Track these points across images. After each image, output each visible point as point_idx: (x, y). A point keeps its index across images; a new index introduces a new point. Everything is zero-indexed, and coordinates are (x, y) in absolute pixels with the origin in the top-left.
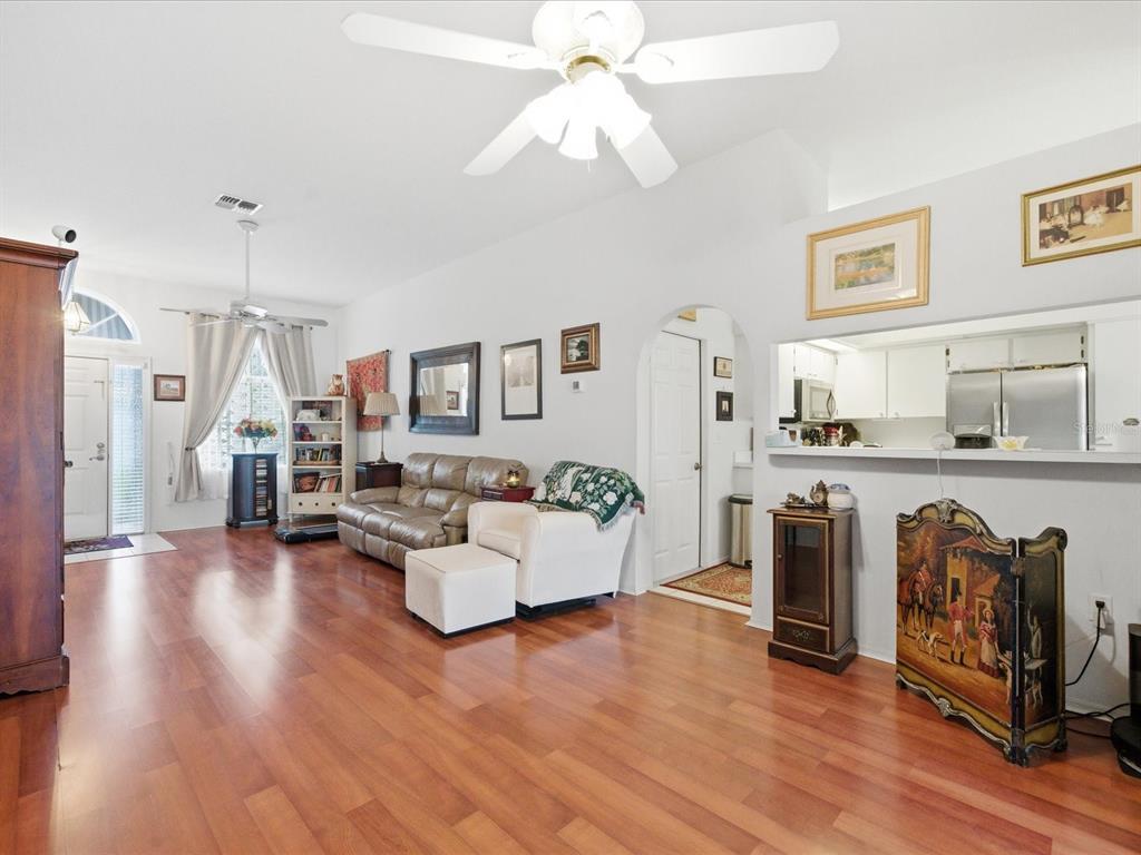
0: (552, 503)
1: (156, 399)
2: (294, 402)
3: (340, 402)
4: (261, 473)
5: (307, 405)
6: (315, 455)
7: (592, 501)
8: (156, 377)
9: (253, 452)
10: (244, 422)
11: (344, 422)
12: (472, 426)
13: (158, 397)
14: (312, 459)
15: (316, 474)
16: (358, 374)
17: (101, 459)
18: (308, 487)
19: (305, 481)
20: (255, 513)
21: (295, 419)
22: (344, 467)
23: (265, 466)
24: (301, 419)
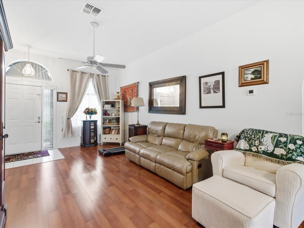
0: (260, 153)
1: (58, 101)
2: (103, 102)
3: (119, 101)
4: (92, 127)
5: (107, 103)
6: (110, 121)
7: (298, 155)
8: (58, 93)
9: (90, 120)
10: (87, 109)
11: (120, 109)
12: (181, 110)
13: (59, 100)
14: (109, 122)
15: (110, 128)
16: (125, 92)
17: (39, 122)
18: (108, 132)
19: (107, 130)
20: (90, 141)
21: (103, 108)
22: (120, 125)
23: (93, 125)
24: (105, 108)
